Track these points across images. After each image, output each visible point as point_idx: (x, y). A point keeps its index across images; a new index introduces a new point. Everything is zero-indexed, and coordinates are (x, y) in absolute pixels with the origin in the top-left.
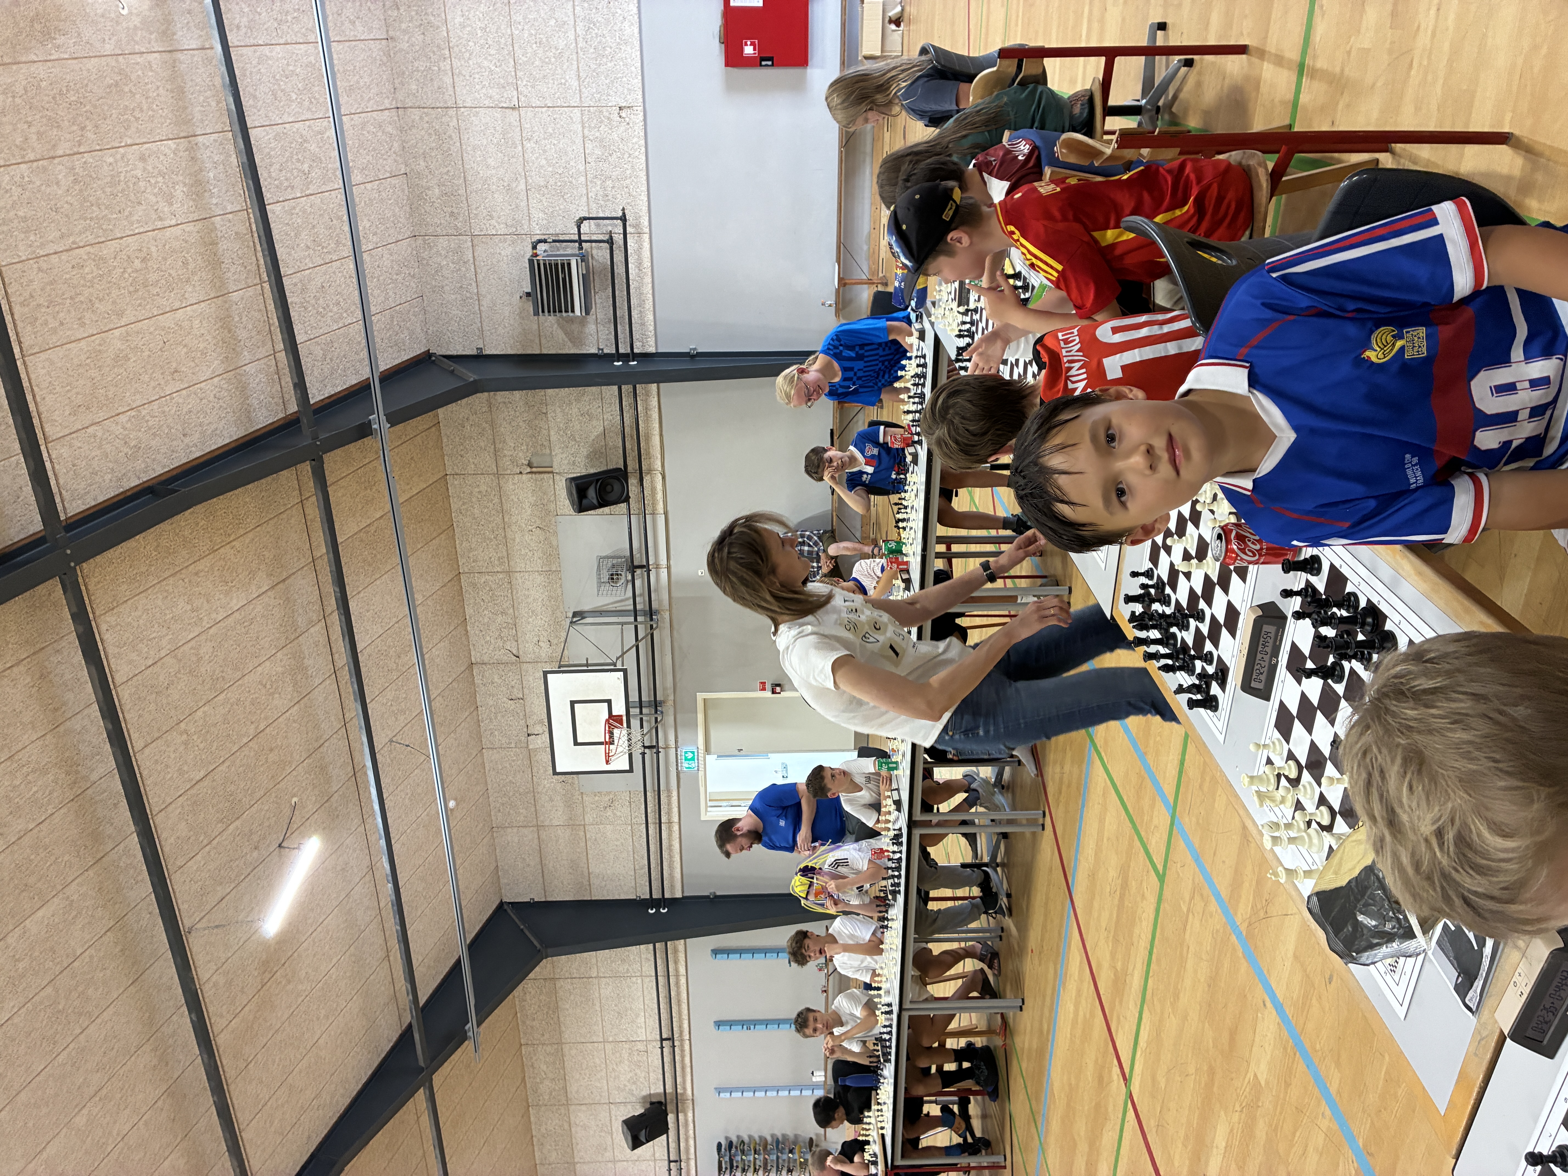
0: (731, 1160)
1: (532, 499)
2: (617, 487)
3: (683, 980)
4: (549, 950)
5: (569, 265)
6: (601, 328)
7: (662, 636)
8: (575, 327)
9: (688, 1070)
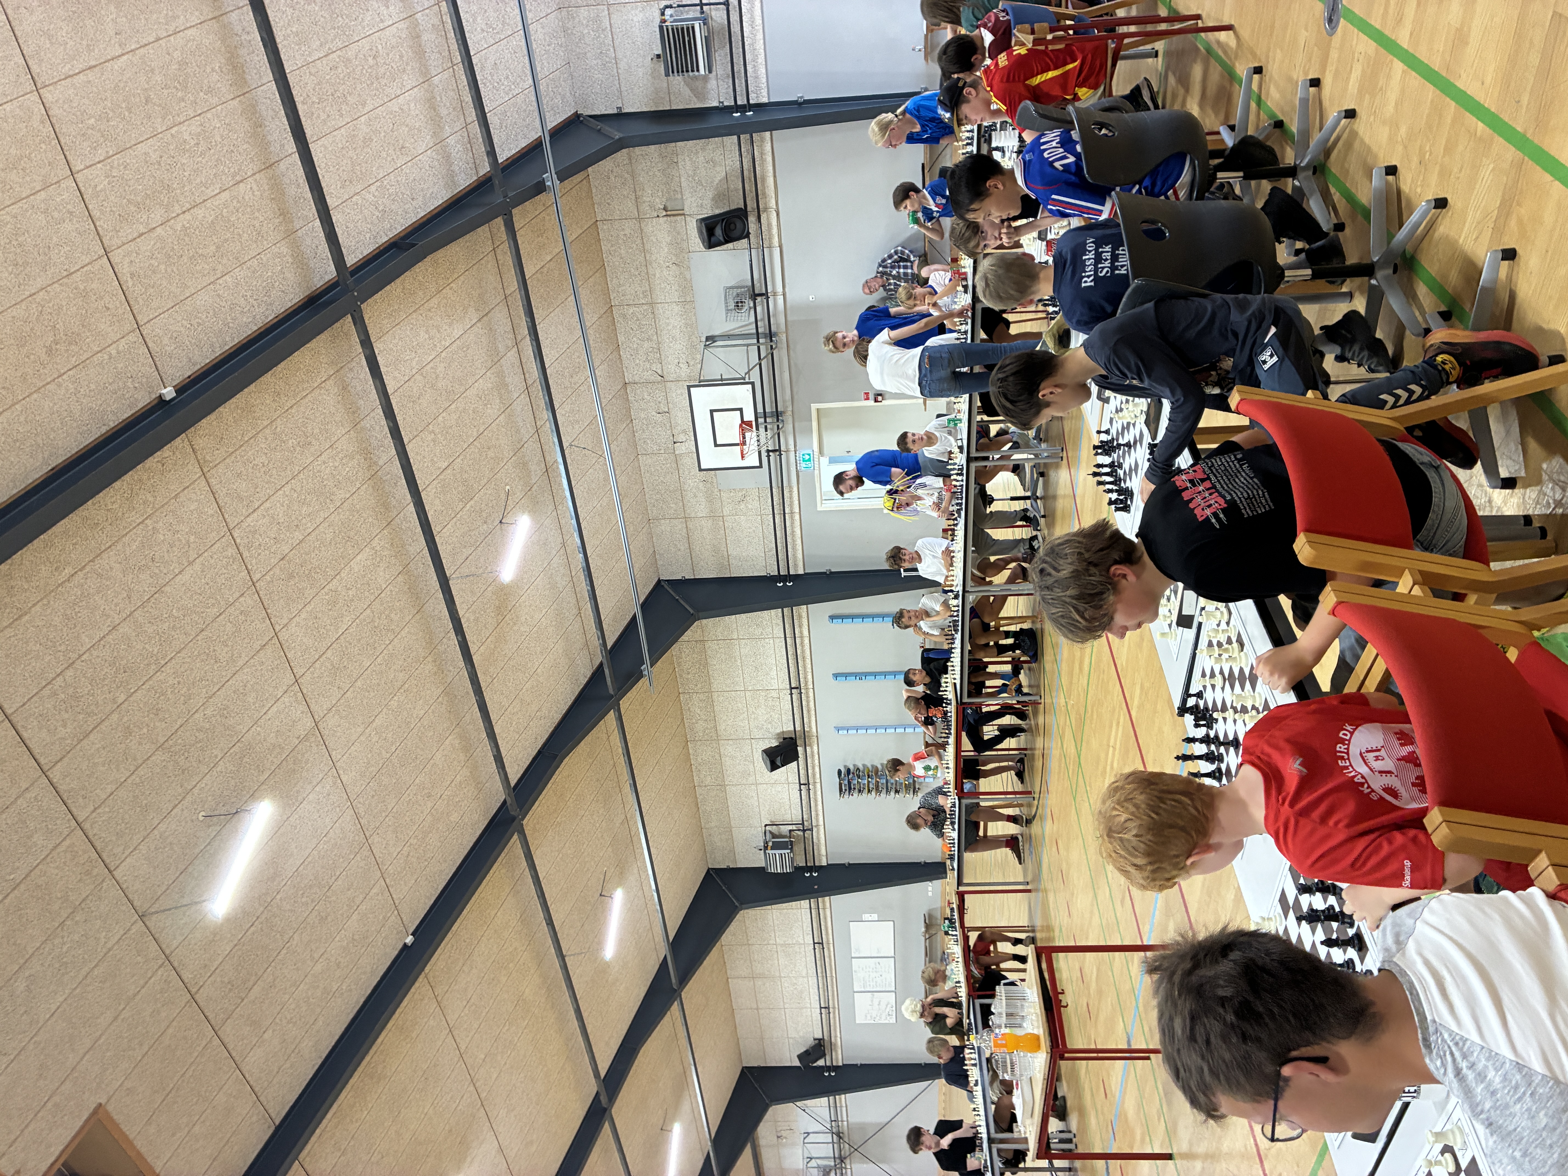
0: (849, 783)
1: (668, 239)
2: (739, 225)
3: (806, 641)
4: (700, 614)
5: (693, 28)
6: (721, 83)
7: (781, 355)
8: (699, 84)
9: (813, 712)
